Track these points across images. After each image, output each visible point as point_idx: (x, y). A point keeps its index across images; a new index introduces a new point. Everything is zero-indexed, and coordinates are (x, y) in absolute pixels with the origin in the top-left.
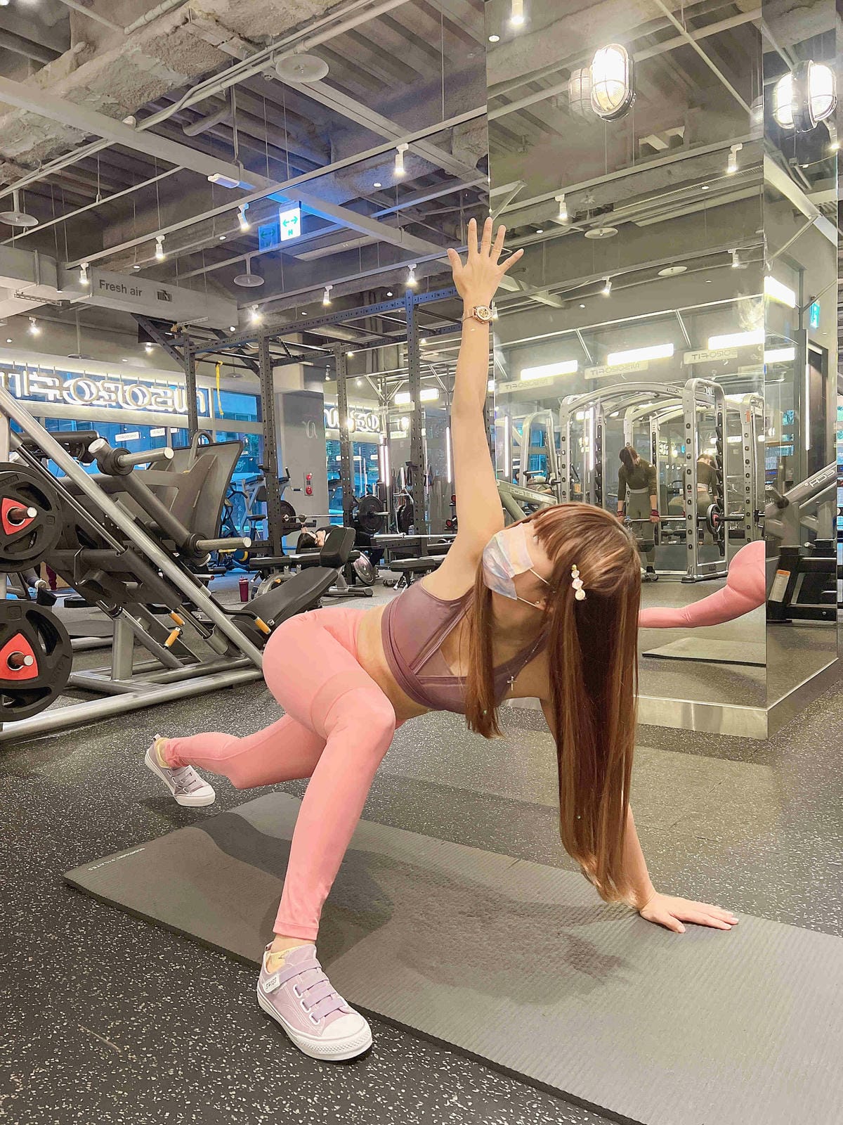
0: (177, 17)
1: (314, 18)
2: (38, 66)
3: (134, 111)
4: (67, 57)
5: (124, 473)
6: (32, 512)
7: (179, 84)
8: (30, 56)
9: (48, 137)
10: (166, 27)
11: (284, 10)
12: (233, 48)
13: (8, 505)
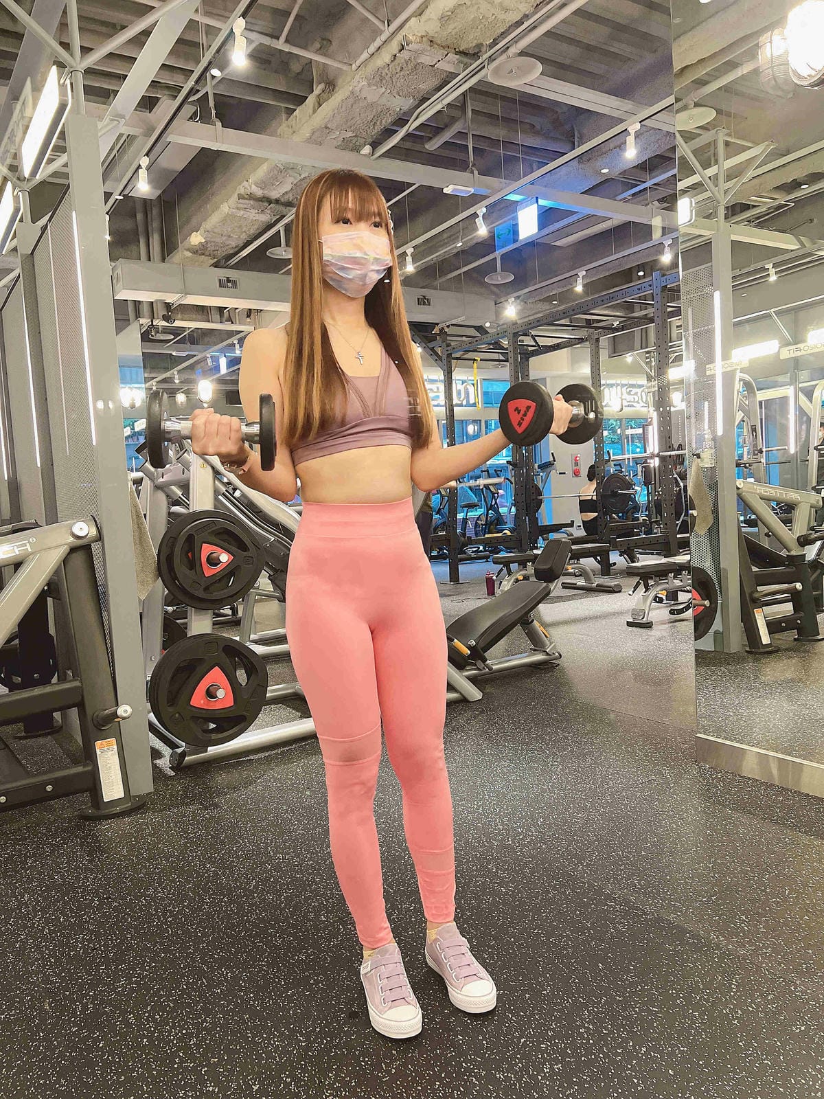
0: (394, 46)
1: (526, 17)
2: (290, 112)
3: (370, 140)
4: (311, 100)
6: (224, 558)
7: (406, 108)
8: (283, 105)
9: (302, 176)
10: (385, 57)
11: (494, 17)
12: (449, 64)
13: (207, 550)
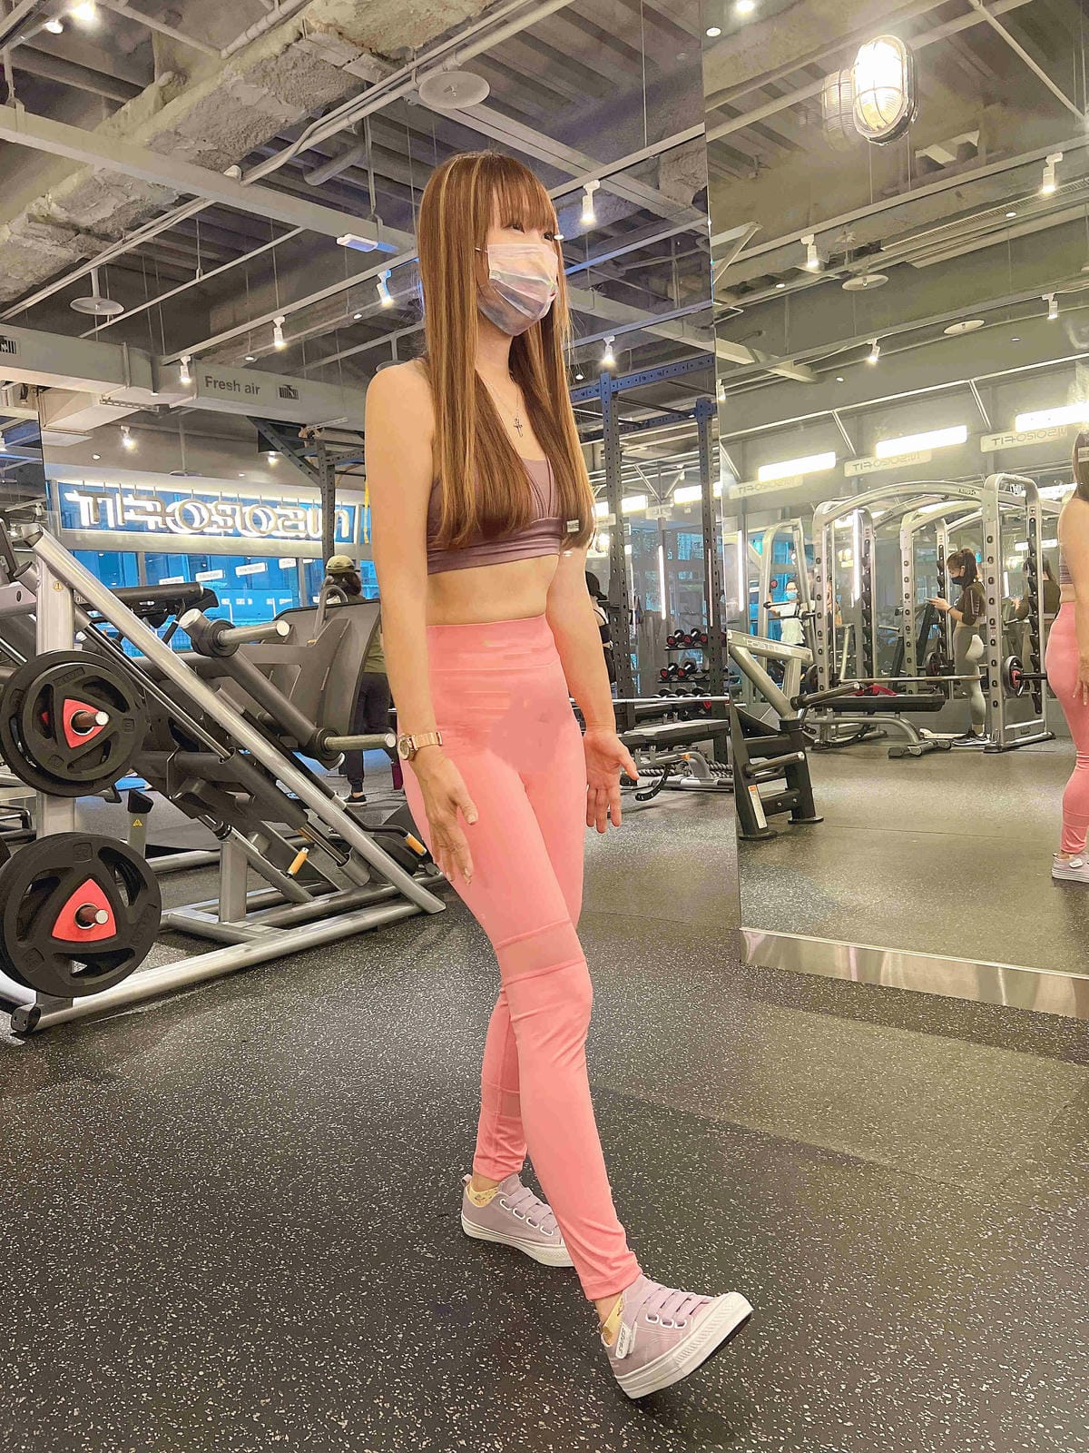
0: (288, 32)
1: (469, 21)
2: (115, 106)
3: (238, 159)
4: (150, 92)
5: (225, 654)
6: (102, 718)
7: (294, 120)
8: (102, 93)
9: (132, 199)
10: (273, 46)
11: (428, 14)
12: (362, 68)
13: (71, 708)
